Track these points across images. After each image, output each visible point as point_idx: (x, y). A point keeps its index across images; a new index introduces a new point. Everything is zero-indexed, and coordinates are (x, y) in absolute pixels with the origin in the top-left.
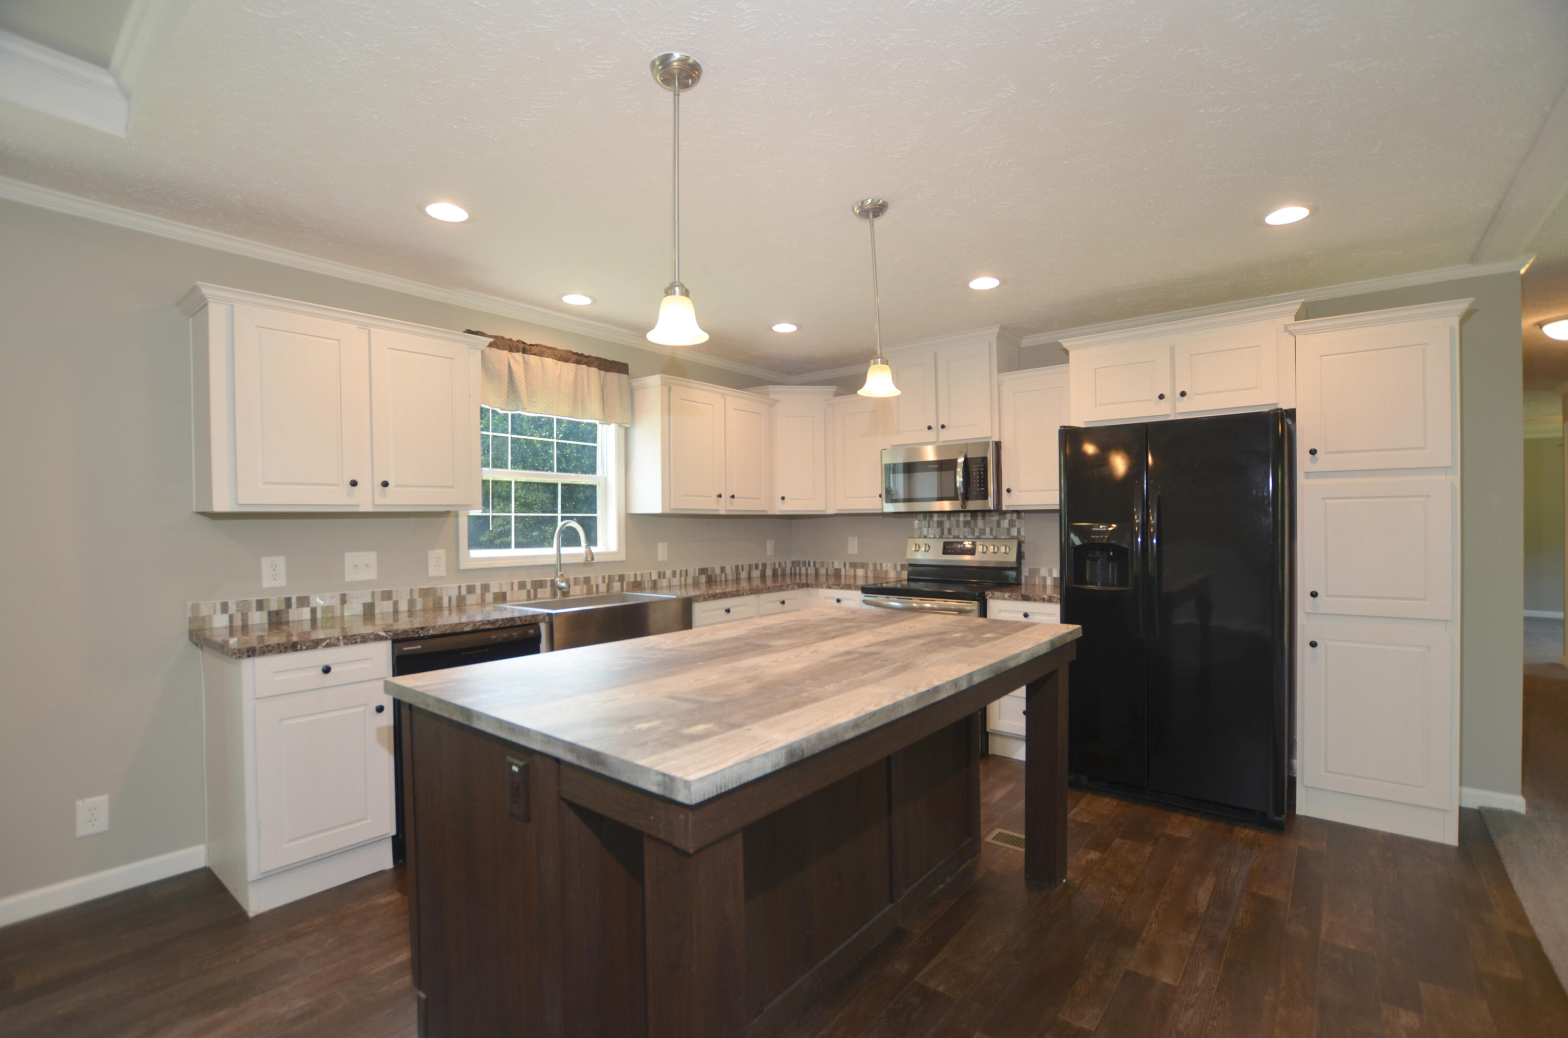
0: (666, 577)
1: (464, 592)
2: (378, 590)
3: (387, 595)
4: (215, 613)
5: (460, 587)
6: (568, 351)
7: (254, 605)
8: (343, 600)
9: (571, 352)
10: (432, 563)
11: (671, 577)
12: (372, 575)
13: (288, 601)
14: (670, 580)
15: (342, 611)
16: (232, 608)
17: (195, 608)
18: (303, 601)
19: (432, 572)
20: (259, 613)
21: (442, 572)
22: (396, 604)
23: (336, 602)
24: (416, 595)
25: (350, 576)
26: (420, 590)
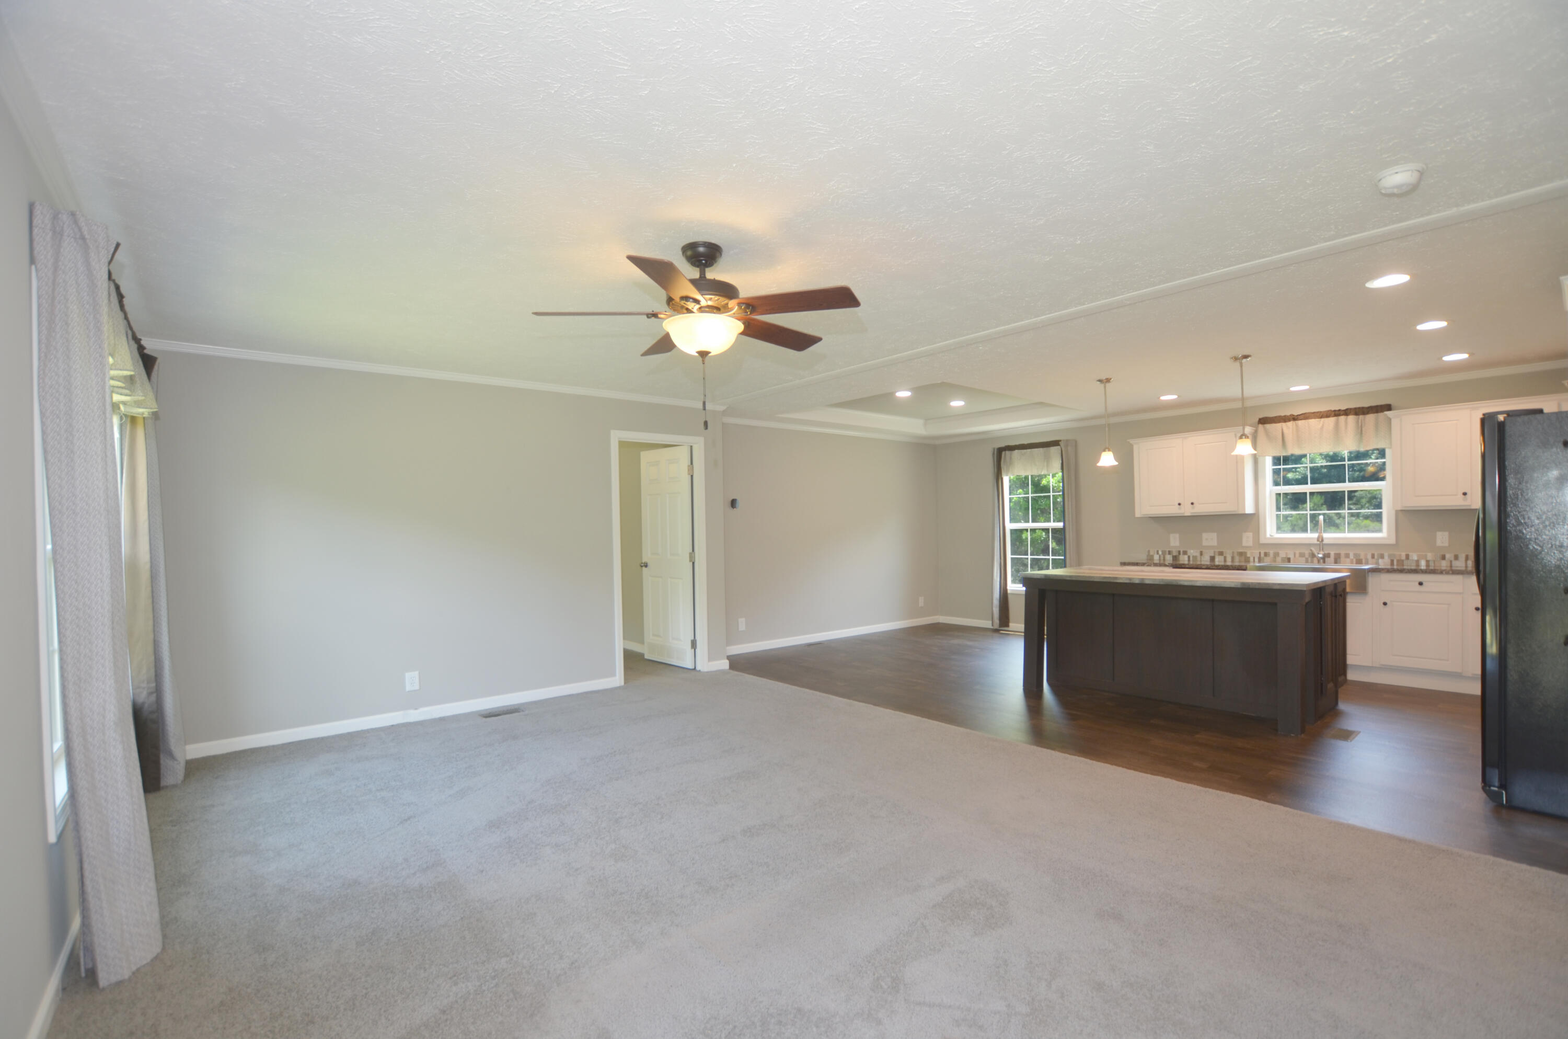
0: (1446, 559)
1: (1262, 555)
2: (1217, 550)
3: (1221, 553)
4: (1154, 554)
5: (1260, 553)
6: (1328, 411)
7: (1167, 552)
8: (1201, 554)
9: (1331, 410)
10: (1244, 540)
11: (1452, 559)
12: (1215, 543)
13: (1179, 552)
14: (1451, 562)
15: (1201, 558)
16: (1160, 553)
17: (1149, 551)
18: (1185, 553)
19: (1244, 544)
20: (1169, 556)
21: (1250, 544)
22: (1225, 558)
23: (1198, 554)
24: (1235, 555)
25: (1205, 543)
26: (1237, 552)
